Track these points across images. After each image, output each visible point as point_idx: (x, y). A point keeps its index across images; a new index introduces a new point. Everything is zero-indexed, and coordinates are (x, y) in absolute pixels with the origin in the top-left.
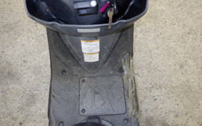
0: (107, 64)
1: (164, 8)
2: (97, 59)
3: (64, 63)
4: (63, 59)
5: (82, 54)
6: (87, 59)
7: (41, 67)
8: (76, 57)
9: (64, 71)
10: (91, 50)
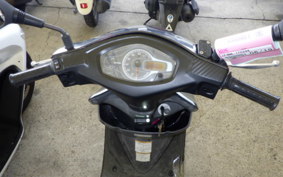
0: (157, 166)
1: (228, 110)
2: (148, 159)
3: (116, 160)
4: (116, 155)
5: (134, 153)
6: (139, 158)
7: (88, 160)
8: (128, 155)
9: (115, 168)
10: (143, 150)
